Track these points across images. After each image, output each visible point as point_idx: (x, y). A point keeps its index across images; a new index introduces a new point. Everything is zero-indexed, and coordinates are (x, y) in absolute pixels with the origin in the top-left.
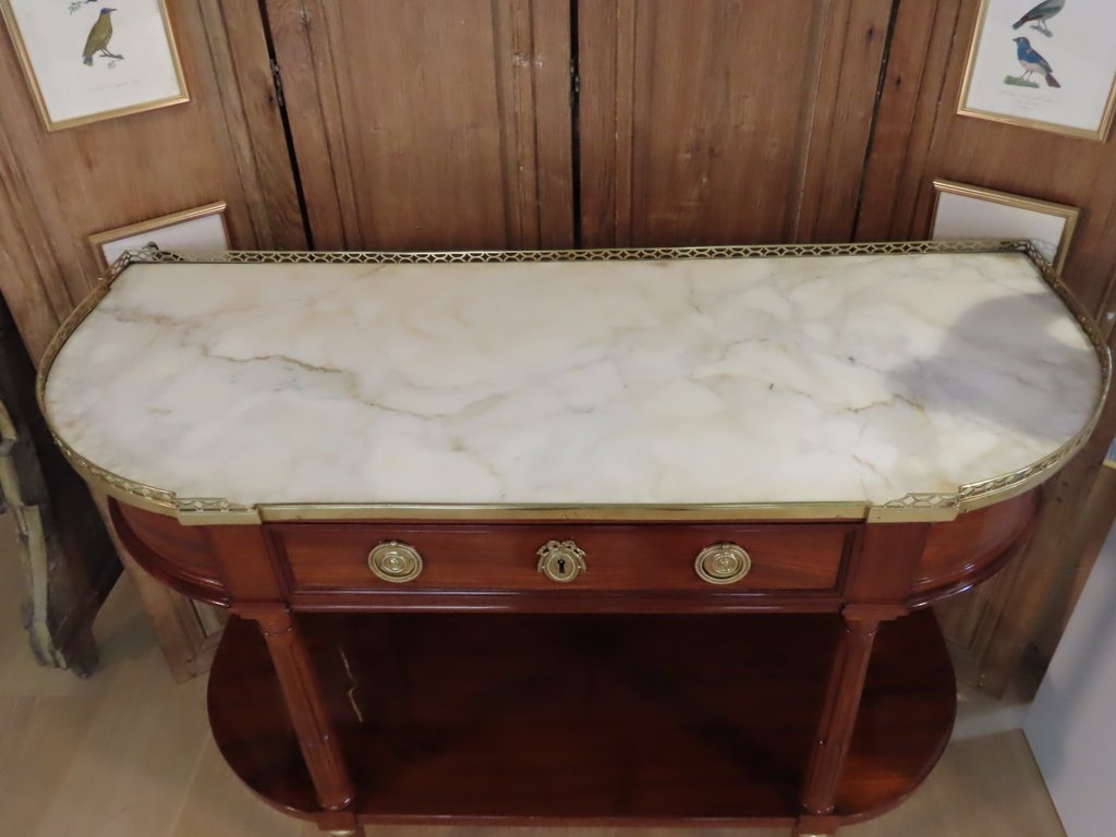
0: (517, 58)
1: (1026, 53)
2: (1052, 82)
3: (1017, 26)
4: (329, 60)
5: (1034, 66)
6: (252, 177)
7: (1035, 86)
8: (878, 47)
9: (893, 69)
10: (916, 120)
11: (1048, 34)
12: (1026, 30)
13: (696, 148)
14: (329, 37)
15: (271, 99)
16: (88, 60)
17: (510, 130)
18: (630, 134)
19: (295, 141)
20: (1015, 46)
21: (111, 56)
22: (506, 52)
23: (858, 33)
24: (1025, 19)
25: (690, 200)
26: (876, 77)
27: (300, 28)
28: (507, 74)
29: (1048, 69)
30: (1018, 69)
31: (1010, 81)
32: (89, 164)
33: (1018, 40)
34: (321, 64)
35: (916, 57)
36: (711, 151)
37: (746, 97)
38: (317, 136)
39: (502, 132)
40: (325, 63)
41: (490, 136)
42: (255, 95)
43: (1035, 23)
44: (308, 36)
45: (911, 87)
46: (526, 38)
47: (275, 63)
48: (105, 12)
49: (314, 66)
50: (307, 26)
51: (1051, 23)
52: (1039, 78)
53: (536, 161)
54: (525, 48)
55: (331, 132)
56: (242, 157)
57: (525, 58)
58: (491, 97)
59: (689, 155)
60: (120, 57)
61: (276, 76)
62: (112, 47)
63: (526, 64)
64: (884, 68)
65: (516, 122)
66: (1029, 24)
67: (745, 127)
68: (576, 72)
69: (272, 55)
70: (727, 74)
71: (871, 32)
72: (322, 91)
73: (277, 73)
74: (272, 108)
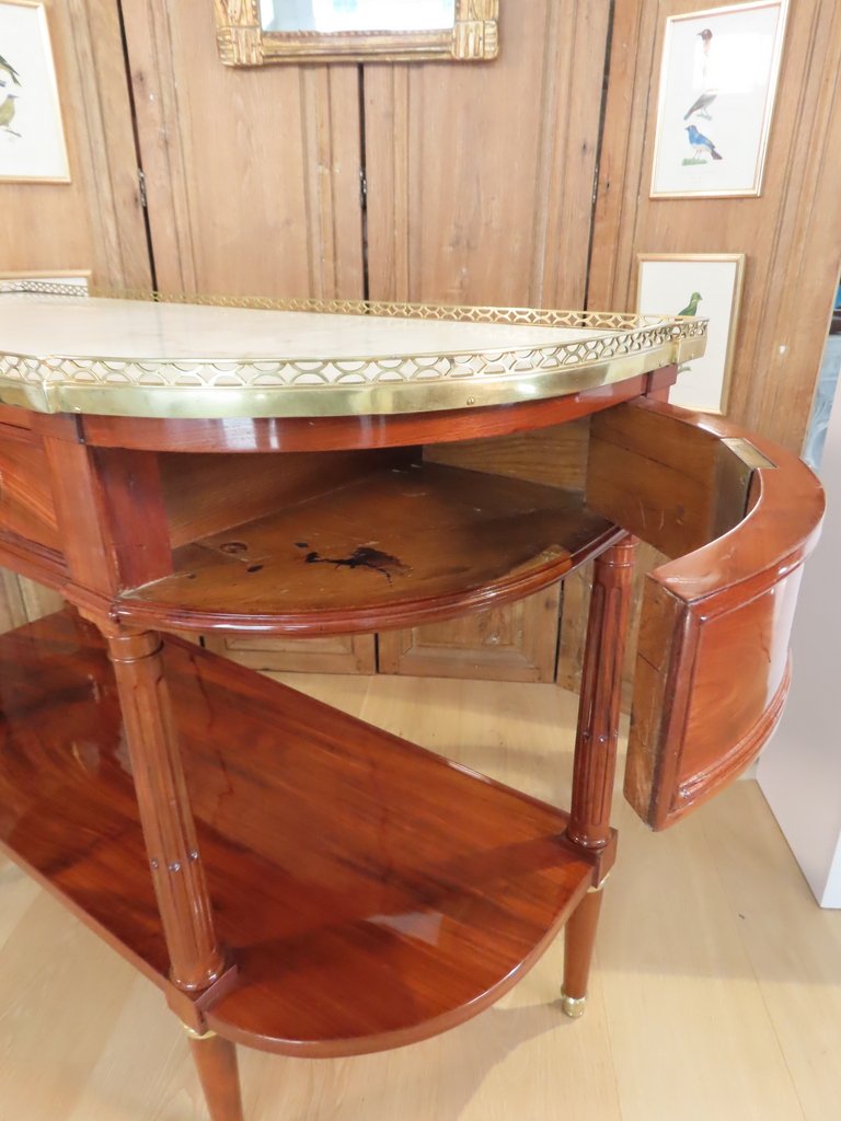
0: (321, 168)
1: (695, 137)
2: (716, 156)
3: (686, 118)
4: (182, 171)
5: (702, 146)
6: (116, 259)
7: (704, 162)
8: (591, 158)
9: (604, 175)
10: (622, 212)
11: (709, 118)
12: (694, 120)
13: (456, 243)
14: (182, 150)
15: (136, 200)
17: (315, 228)
18: (406, 231)
19: (153, 236)
20: (687, 134)
21: (12, 132)
22: (313, 162)
23: (575, 148)
24: (691, 111)
25: (453, 288)
26: (590, 184)
27: (162, 143)
28: (314, 181)
29: (712, 147)
30: (690, 151)
31: (686, 162)
33: (688, 129)
34: (175, 171)
35: (619, 163)
36: (468, 243)
37: (493, 199)
38: (169, 231)
39: (309, 229)
40: (178, 172)
41: (300, 231)
42: (125, 194)
43: (699, 111)
44: (167, 148)
45: (616, 187)
46: (327, 149)
47: (142, 171)
48: (11, 97)
49: (170, 174)
50: (166, 142)
51: (710, 109)
52: (707, 155)
53: (335, 254)
54: (327, 158)
55: (180, 229)
56: (109, 241)
57: (326, 167)
58: (301, 198)
59: (451, 249)
60: (19, 135)
61: (142, 181)
62: (13, 125)
63: (327, 171)
64: (597, 175)
65: (320, 221)
66: (695, 113)
67: (495, 225)
68: (364, 178)
69: (140, 166)
70: (478, 180)
71: (584, 147)
72: (175, 194)
73: (142, 179)
74: (137, 207)
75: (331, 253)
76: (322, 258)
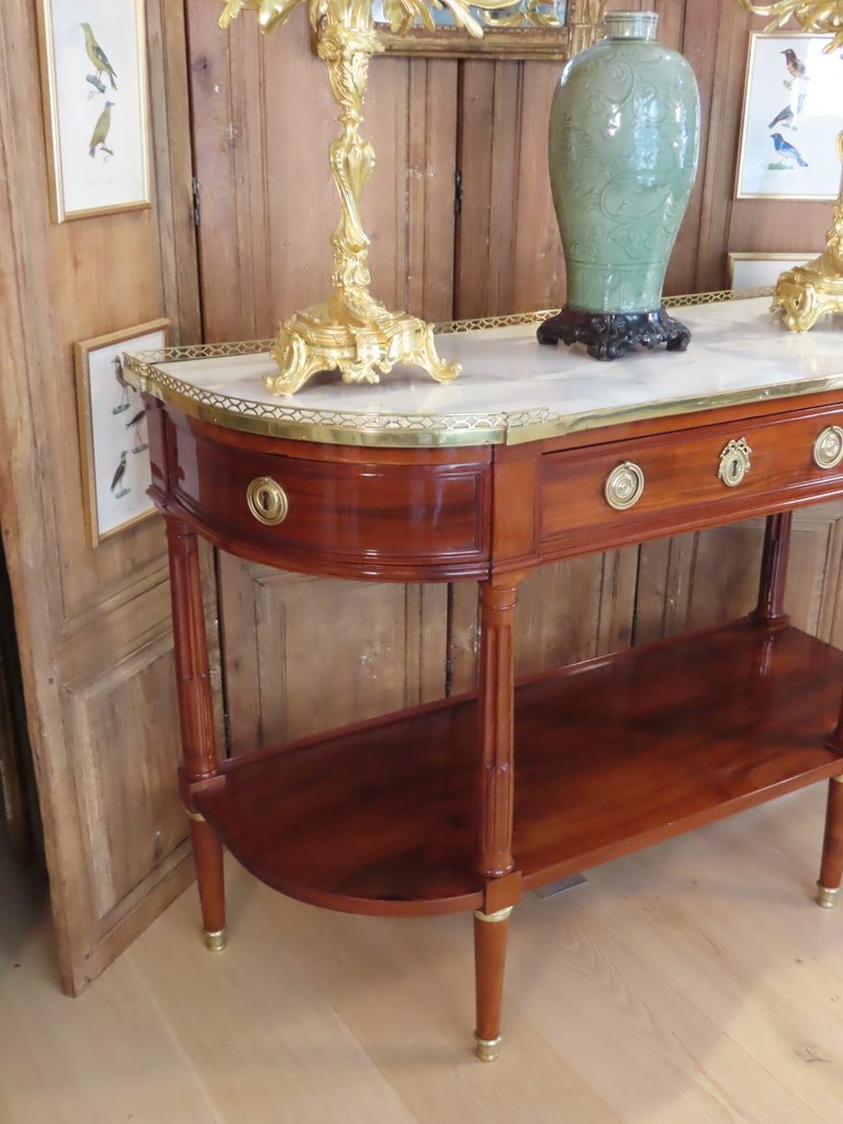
0: (411, 171)
1: (781, 144)
2: (802, 163)
3: (772, 125)
5: (787, 153)
7: (792, 168)
11: (793, 128)
13: (548, 248)
14: (248, 155)
15: (191, 219)
16: (92, 152)
17: (401, 242)
19: (205, 263)
21: (107, 150)
22: (401, 165)
24: (776, 120)
25: (545, 297)
27: (225, 145)
28: (401, 187)
29: (798, 155)
31: (771, 167)
32: (76, 264)
34: (240, 180)
38: (229, 255)
39: (396, 242)
40: (243, 180)
41: (388, 246)
42: (182, 212)
43: (784, 121)
44: (233, 154)
46: (421, 151)
47: (196, 180)
49: (233, 184)
50: (233, 143)
52: (792, 161)
53: (423, 270)
54: (421, 161)
55: (241, 251)
56: (168, 275)
57: (420, 170)
58: (391, 208)
59: (544, 255)
61: (196, 193)
63: (420, 176)
65: (408, 232)
66: (779, 123)
68: (460, 181)
69: (195, 173)
74: (191, 226)
75: (421, 269)
76: (407, 274)
